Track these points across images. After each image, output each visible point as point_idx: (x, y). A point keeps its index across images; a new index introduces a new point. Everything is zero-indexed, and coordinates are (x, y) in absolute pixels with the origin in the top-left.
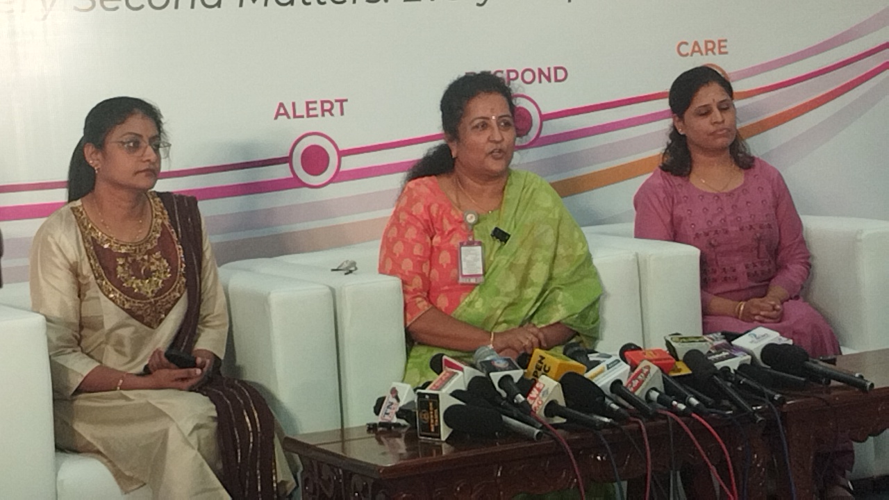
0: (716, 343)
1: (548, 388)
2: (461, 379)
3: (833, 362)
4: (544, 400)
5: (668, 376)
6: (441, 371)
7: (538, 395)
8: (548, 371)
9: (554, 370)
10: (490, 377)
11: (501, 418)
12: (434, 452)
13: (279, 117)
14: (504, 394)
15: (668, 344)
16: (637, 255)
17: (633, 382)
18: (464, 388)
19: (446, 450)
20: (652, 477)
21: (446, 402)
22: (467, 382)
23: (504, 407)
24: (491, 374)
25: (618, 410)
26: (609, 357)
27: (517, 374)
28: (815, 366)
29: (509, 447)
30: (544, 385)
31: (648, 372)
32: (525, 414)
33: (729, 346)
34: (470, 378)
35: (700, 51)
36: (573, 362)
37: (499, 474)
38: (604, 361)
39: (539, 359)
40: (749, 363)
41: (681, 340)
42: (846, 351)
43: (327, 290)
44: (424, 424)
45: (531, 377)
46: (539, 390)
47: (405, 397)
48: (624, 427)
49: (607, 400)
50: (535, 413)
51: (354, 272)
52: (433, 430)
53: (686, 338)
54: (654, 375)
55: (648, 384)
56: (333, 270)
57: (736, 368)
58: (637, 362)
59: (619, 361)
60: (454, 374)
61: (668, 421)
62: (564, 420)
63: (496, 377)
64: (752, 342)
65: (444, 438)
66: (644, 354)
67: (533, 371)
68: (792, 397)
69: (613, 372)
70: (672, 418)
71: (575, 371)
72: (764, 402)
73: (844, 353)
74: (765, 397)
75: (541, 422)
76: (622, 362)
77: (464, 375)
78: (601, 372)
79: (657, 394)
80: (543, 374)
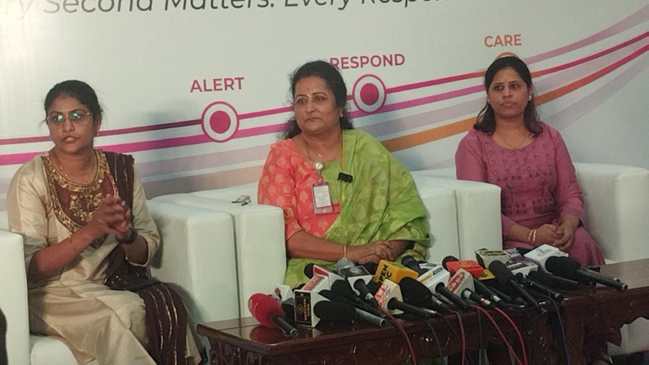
0: (513, 256)
1: (390, 289)
2: (327, 282)
3: (598, 270)
4: (387, 297)
5: (478, 280)
6: (312, 276)
7: (383, 294)
8: (389, 276)
9: (394, 276)
10: (348, 281)
11: (355, 310)
12: (307, 335)
13: (194, 91)
14: (358, 293)
15: (478, 256)
16: (455, 191)
17: (452, 284)
18: (329, 289)
19: (315, 333)
20: (466, 353)
21: (316, 299)
22: (331, 285)
23: (358, 302)
24: (349, 279)
25: (441, 305)
26: (435, 266)
27: (367, 279)
28: (585, 272)
29: (361, 332)
30: (387, 287)
31: (463, 277)
32: (374, 307)
33: (523, 258)
34: (333, 282)
35: (501, 43)
36: (409, 270)
37: (354, 352)
38: (431, 269)
39: (384, 267)
40: (536, 270)
41: (487, 254)
42: (608, 262)
43: (229, 217)
44: (299, 314)
45: (377, 281)
46: (384, 290)
47: (285, 295)
48: (445, 317)
49: (433, 297)
50: (381, 306)
51: (249, 204)
52: (306, 319)
53: (492, 252)
54: (467, 279)
55: (462, 286)
56: (233, 202)
57: (527, 274)
58: (456, 270)
59: (442, 269)
60: (322, 278)
61: (477, 313)
62: (402, 312)
63: (352, 280)
64: (539, 255)
65: (314, 325)
66: (460, 263)
67: (379, 277)
68: (568, 296)
69: (437, 277)
70: (481, 311)
71: (410, 276)
72: (547, 299)
73: (607, 263)
74: (548, 295)
75: (385, 313)
76: (444, 270)
77: (329, 278)
78: (429, 277)
79: (470, 293)
80: (386, 278)
